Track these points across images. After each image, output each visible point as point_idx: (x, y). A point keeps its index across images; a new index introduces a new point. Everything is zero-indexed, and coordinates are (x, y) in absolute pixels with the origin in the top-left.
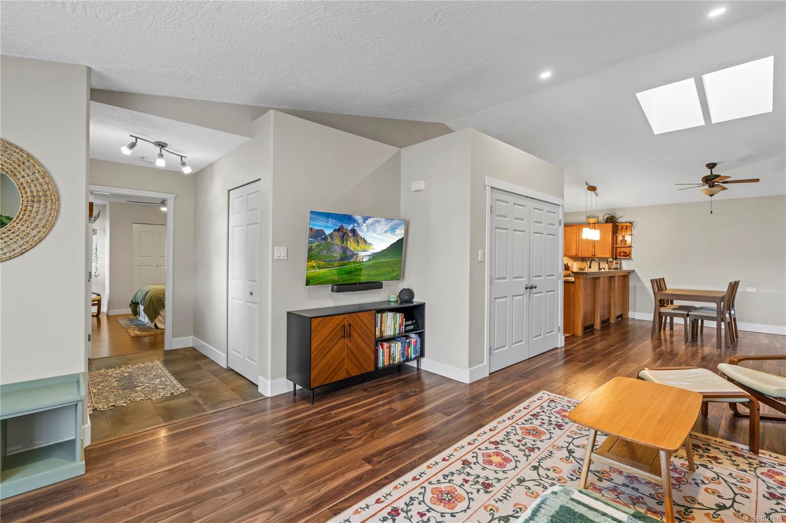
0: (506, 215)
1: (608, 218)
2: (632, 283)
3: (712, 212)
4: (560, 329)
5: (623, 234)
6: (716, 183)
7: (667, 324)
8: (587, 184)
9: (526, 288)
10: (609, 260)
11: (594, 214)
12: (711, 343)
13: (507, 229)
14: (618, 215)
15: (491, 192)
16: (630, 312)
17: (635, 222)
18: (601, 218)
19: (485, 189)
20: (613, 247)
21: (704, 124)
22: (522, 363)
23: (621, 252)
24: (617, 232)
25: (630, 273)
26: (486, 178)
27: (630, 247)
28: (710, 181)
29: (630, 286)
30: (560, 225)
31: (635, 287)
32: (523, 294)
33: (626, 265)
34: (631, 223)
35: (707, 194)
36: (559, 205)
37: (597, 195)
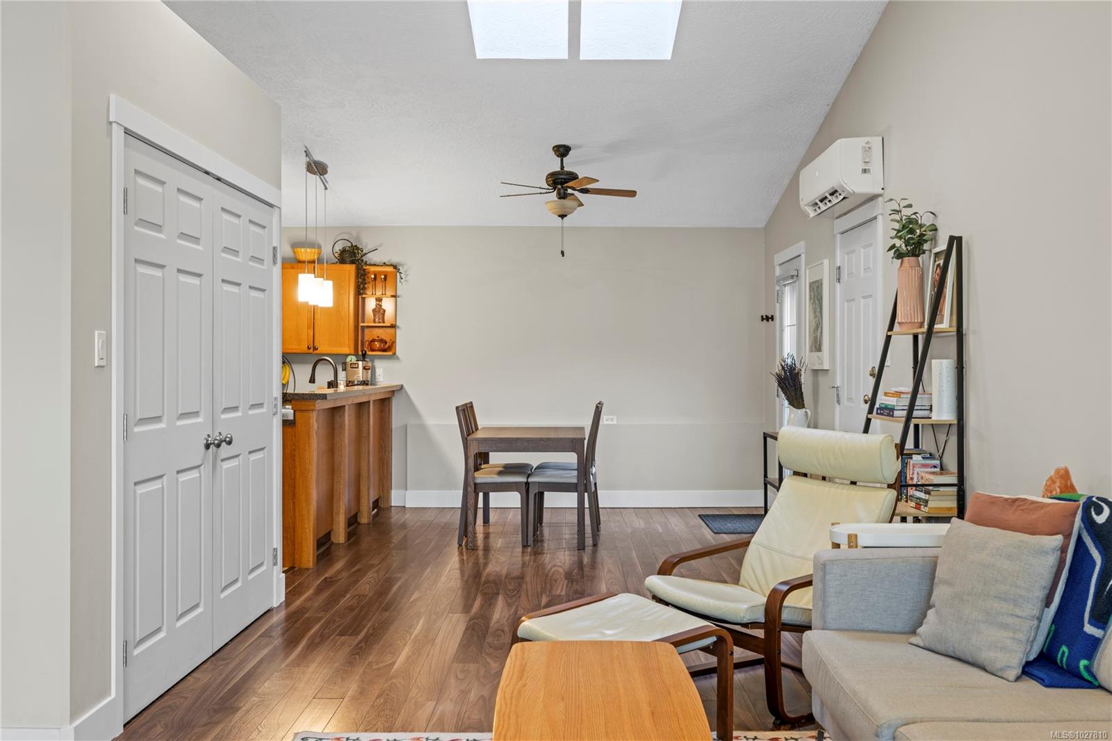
0: (161, 224)
1: (343, 251)
2: (398, 418)
3: (563, 253)
4: (275, 557)
5: (379, 293)
6: (570, 191)
7: (478, 510)
8: (307, 155)
9: (207, 446)
10: (349, 359)
11: (311, 237)
12: (564, 541)
13: (162, 267)
14: (367, 243)
15: (126, 145)
16: (393, 491)
17: (403, 265)
18: (328, 250)
19: (110, 134)
20: (356, 327)
21: (567, 58)
22: (200, 670)
23: (373, 341)
24: (364, 289)
25: (393, 392)
26: (113, 97)
27: (393, 326)
28: (561, 182)
29: (394, 426)
30: (275, 262)
31: (405, 428)
32: (200, 464)
33: (385, 374)
34: (395, 267)
35: (554, 213)
36: (271, 206)
37: (326, 188)
